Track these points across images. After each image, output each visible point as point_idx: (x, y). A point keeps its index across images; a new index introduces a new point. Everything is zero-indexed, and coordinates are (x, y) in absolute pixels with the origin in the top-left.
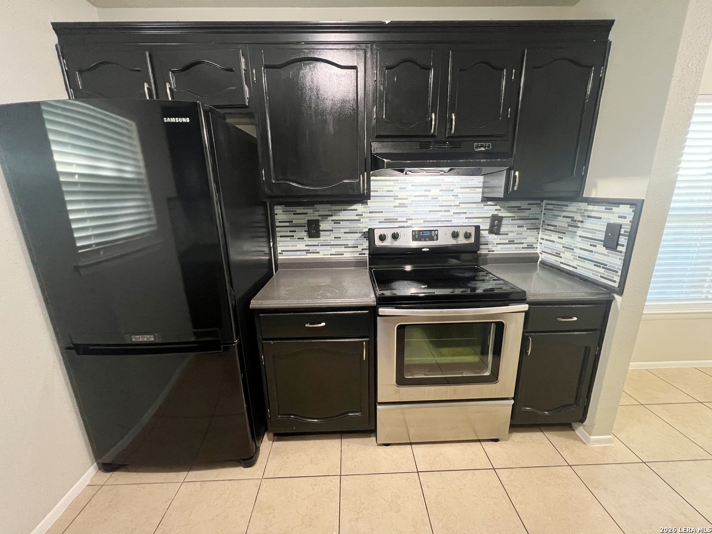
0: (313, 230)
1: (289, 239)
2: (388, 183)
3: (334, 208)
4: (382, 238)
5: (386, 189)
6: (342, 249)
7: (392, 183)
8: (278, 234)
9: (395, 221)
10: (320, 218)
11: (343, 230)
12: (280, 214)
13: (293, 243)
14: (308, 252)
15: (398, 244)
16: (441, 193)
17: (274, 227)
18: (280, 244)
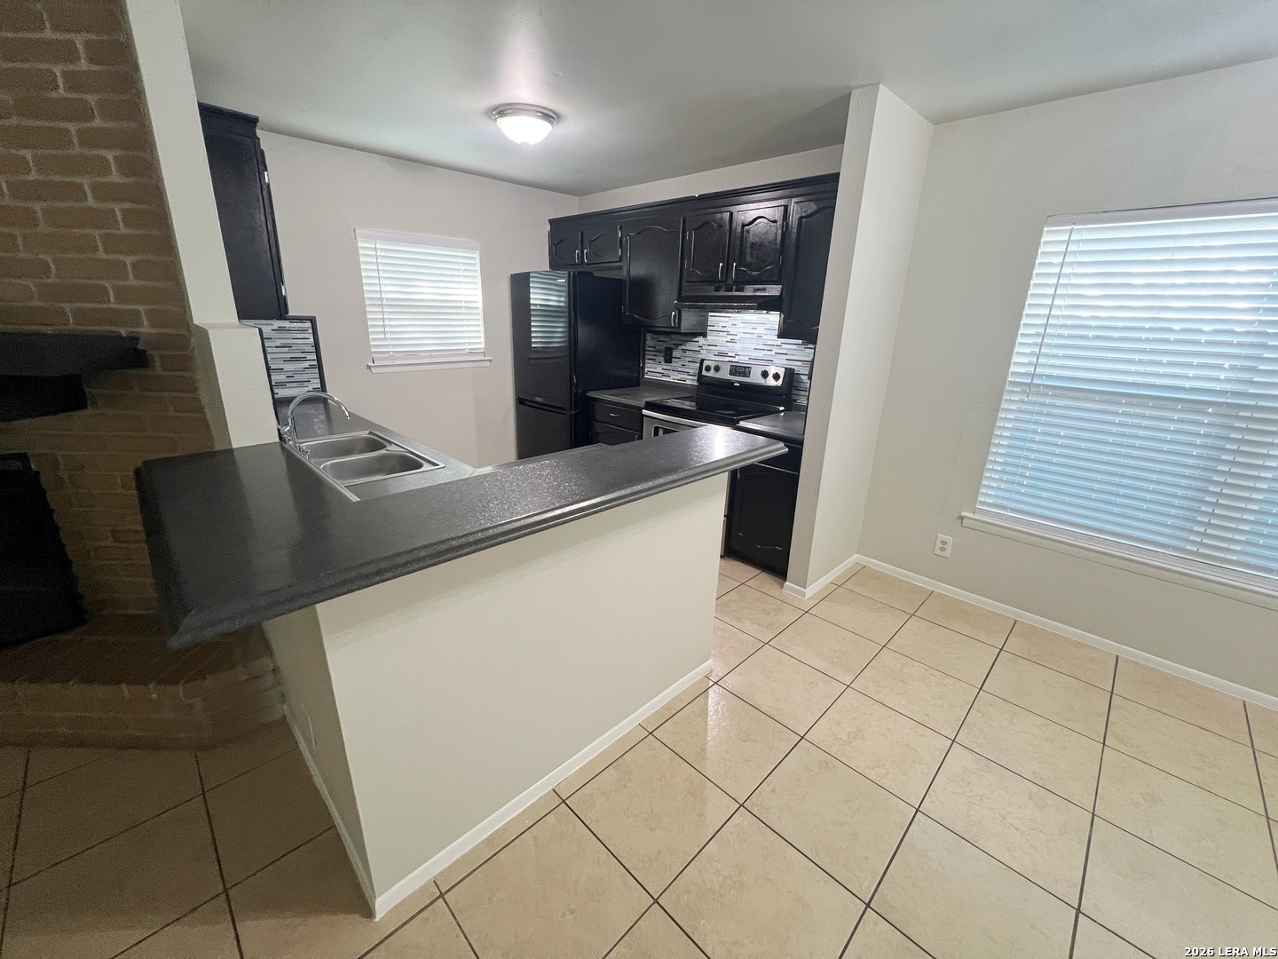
0: (668, 360)
1: (652, 362)
2: (722, 319)
3: (684, 338)
4: (708, 369)
5: (721, 324)
6: (686, 376)
7: (727, 319)
8: (647, 357)
9: (724, 355)
10: (673, 346)
11: (687, 359)
12: (650, 341)
13: (654, 366)
14: (663, 374)
15: (717, 375)
16: (765, 332)
17: (644, 350)
18: (647, 365)
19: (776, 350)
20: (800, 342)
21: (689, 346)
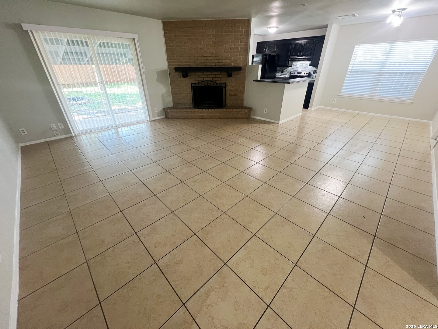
0: (282, 72)
1: (278, 73)
3: (287, 67)
4: (292, 73)
5: (295, 64)
6: (287, 75)
9: (296, 70)
10: (284, 69)
11: (287, 72)
12: (278, 68)
14: (281, 76)
15: (294, 74)
17: (277, 70)
19: (307, 68)
20: (312, 66)
21: (288, 69)
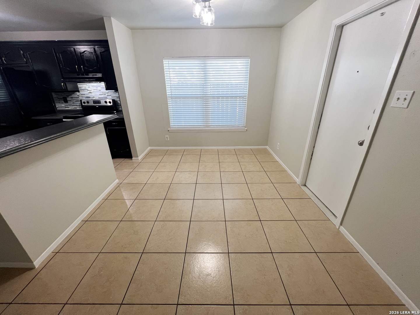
0: (66, 101)
1: (59, 103)
2: (84, 85)
3: (71, 93)
4: (84, 103)
5: (84, 87)
6: (76, 107)
7: (86, 85)
8: (55, 102)
9: (89, 97)
10: (66, 96)
11: (74, 101)
12: (54, 95)
13: (60, 105)
14: (66, 107)
15: (89, 104)
16: (101, 89)
17: (53, 99)
18: (56, 105)
19: (107, 94)
20: (114, 91)
21: (73, 96)
